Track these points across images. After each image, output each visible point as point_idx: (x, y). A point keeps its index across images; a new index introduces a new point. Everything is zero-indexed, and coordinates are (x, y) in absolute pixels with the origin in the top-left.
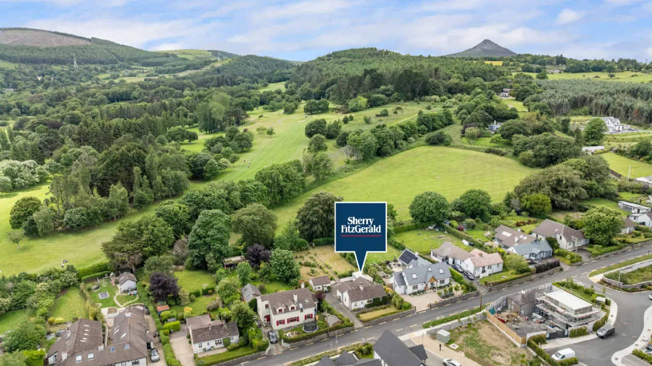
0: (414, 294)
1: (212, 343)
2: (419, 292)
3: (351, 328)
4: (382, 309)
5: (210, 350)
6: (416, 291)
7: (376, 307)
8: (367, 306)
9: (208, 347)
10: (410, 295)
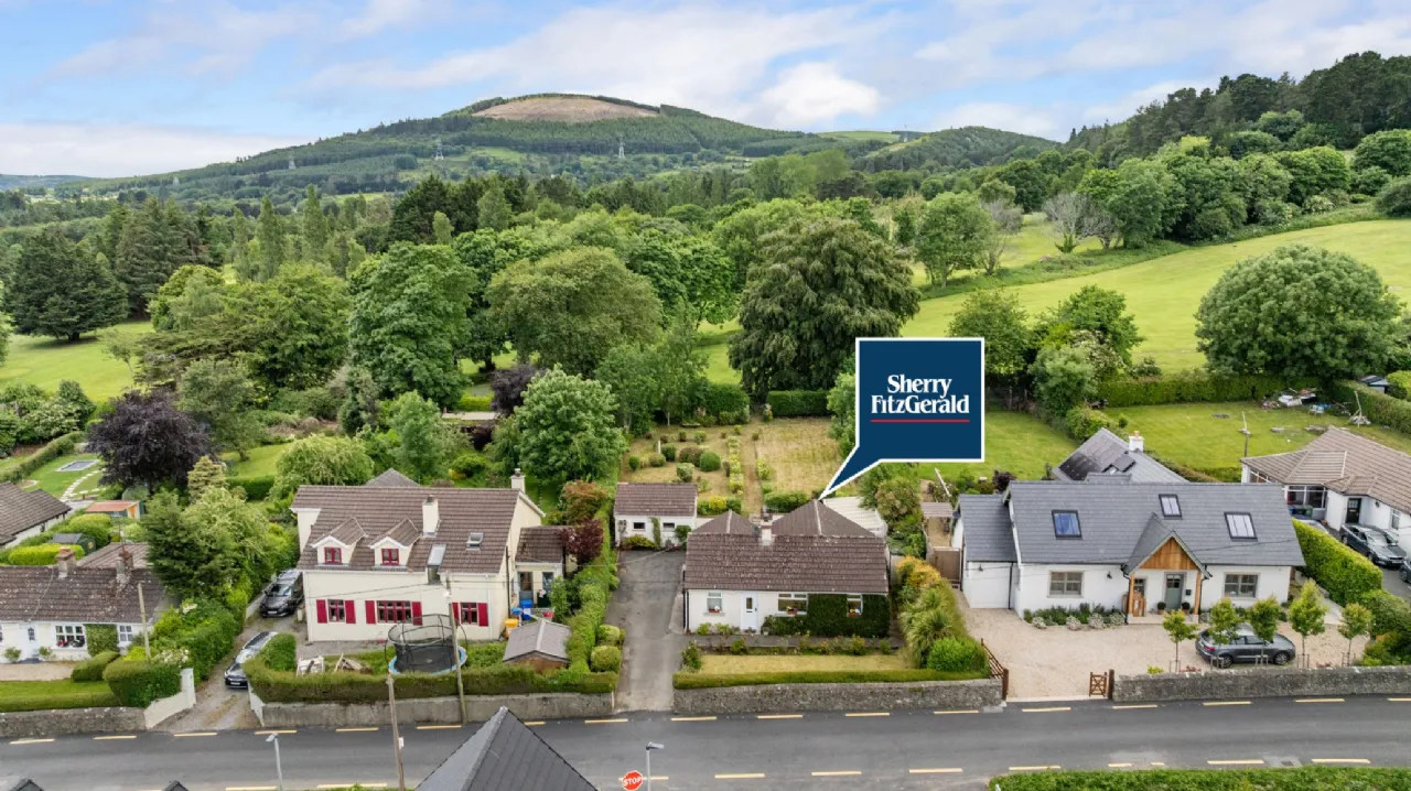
0: (1056, 617)
1: (47, 634)
2: (1083, 614)
3: (595, 702)
4: (838, 651)
5: (35, 661)
6: (1070, 602)
7: (806, 639)
8: (773, 627)
9: (28, 650)
10: (1028, 617)
